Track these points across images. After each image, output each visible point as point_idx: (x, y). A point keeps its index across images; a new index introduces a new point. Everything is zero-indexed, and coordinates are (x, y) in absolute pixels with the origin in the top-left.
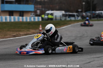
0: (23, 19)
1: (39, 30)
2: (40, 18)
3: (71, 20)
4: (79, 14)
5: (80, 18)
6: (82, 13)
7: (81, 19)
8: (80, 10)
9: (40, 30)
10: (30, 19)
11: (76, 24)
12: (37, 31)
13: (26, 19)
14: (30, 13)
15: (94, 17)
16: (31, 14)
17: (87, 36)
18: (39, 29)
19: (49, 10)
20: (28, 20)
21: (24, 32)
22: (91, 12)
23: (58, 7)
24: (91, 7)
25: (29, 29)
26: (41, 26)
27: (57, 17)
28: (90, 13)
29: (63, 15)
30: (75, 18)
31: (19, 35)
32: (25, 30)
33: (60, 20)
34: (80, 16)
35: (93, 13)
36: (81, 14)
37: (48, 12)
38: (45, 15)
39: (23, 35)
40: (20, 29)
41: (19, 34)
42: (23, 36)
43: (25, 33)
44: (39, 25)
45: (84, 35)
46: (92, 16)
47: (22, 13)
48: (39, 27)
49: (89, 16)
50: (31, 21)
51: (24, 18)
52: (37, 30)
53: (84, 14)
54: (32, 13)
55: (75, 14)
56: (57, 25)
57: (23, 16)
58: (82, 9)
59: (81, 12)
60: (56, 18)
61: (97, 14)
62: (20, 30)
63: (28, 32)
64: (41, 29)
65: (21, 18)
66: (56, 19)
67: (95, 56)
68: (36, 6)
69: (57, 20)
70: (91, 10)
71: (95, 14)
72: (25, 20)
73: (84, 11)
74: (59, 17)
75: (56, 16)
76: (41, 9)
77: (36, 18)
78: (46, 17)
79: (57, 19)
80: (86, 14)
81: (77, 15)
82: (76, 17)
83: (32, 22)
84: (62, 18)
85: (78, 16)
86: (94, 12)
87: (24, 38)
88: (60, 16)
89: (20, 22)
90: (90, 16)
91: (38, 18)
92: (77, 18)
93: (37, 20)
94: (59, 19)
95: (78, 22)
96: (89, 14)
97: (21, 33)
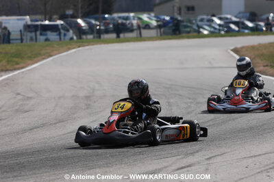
8: (70, 12)
15: (107, 31)
29: (28, 28)
70: (100, 11)
73: (80, 15)
86: (107, 16)
92: (65, 35)
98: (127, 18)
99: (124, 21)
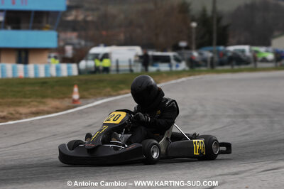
0: (26, 71)
1: (71, 100)
2: (74, 66)
3: (158, 71)
4: (180, 54)
5: (183, 66)
6: (188, 52)
7: (187, 69)
8: (183, 44)
9: (75, 101)
10: (46, 69)
11: (173, 82)
12: (67, 102)
13: (36, 69)
14: (46, 54)
15: (222, 64)
16: (50, 57)
17: (204, 116)
18: (71, 97)
19: (97, 45)
20: (42, 74)
21: (30, 107)
22: (214, 48)
23: (122, 37)
24: (215, 36)
25: (44, 97)
26: (76, 89)
27: (120, 64)
28: (211, 51)
30: (171, 66)
31: (17, 116)
32: (32, 101)
33: (128, 72)
34: (184, 59)
35: (218, 52)
36: (186, 54)
37: (95, 50)
38: (87, 60)
39: (27, 116)
40: (18, 100)
41: (17, 113)
42: (26, 118)
43: (34, 109)
44: (72, 86)
45: (195, 111)
46: (216, 59)
47: (23, 55)
48: (72, 92)
49: (209, 60)
50: (49, 76)
51: (31, 67)
52: (66, 99)
53: (195, 54)
54: (53, 55)
55: (171, 54)
56: (122, 86)
57: (26, 62)
58: (189, 39)
59: (188, 48)
60: (117, 66)
61: (230, 54)
62: (20, 102)
63: (42, 108)
64: (76, 96)
65: (21, 67)
66: (118, 70)
67: (226, 171)
68: (63, 35)
69: (121, 73)
70: (215, 42)
71: (225, 54)
72: (32, 74)
73: (194, 46)
74: (127, 64)
75: (117, 62)
76: (75, 41)
77: (64, 66)
78: (91, 64)
79: (121, 68)
80: (200, 54)
81: (174, 56)
82: (173, 62)
83: (52, 78)
84: (134, 66)
85: (178, 60)
86: (221, 48)
87: (31, 122)
88: (130, 61)
89: (20, 79)
90: (212, 58)
91: (69, 68)
92: (177, 66)
93: (64, 73)
94: (128, 68)
95: (179, 78)
96: (208, 54)
97: (23, 110)
98: (243, 51)
99: (240, 54)
